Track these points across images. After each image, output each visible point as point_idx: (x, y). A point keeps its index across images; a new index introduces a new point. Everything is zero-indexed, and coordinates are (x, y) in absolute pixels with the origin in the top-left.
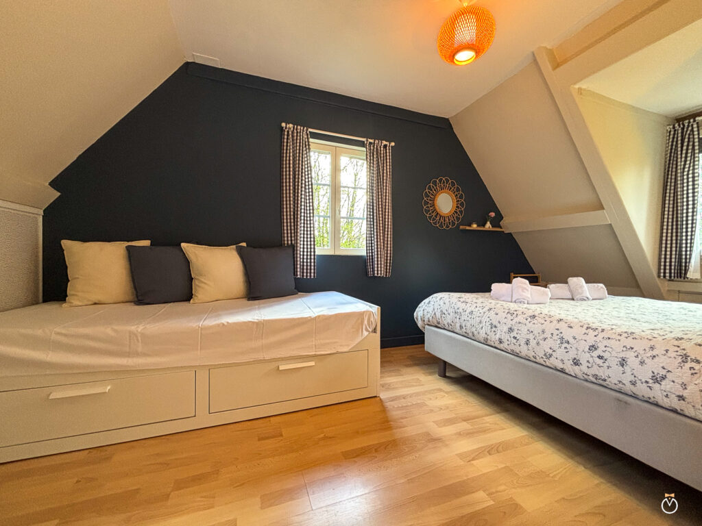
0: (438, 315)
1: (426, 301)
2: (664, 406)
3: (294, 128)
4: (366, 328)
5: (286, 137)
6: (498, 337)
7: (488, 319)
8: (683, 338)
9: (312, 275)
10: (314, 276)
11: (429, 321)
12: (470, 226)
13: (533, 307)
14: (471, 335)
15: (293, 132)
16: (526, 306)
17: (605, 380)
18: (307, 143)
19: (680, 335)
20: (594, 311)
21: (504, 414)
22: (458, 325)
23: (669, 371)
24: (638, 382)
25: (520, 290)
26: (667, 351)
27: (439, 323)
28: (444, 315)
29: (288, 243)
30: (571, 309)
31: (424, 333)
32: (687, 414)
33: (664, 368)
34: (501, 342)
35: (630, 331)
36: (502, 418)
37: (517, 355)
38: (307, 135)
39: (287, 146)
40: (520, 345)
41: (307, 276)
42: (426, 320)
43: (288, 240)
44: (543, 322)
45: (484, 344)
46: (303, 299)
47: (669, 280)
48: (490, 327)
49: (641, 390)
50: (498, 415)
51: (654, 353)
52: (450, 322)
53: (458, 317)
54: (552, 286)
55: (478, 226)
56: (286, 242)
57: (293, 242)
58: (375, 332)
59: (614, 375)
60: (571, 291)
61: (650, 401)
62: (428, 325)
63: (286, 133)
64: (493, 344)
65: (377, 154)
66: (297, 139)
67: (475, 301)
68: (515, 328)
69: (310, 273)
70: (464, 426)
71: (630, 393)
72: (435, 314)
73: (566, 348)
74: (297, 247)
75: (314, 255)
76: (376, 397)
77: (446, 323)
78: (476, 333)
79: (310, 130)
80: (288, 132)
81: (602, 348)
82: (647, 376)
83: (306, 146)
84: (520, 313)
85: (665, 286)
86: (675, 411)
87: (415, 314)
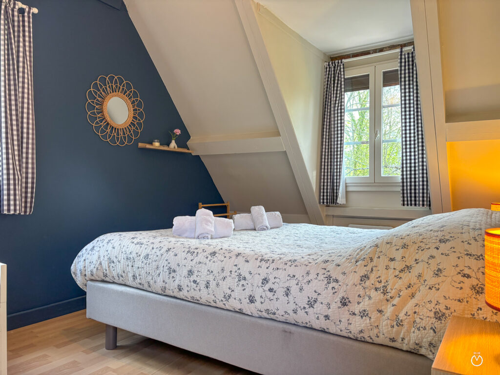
0: (105, 265)
1: (89, 246)
2: (316, 328)
6: (177, 283)
7: (166, 263)
8: (328, 261)
11: (92, 275)
12: (151, 143)
13: (215, 241)
14: (146, 286)
16: (208, 241)
17: (274, 314)
19: (327, 258)
20: (270, 240)
22: (130, 275)
23: (319, 294)
24: (299, 309)
25: (204, 224)
26: (318, 274)
27: (106, 276)
28: (112, 265)
30: (251, 241)
31: (85, 293)
32: (331, 330)
33: (316, 292)
34: (180, 290)
35: (293, 259)
37: (197, 302)
40: (200, 290)
42: (88, 273)
44: (223, 258)
45: (161, 295)
47: (327, 206)
48: (168, 273)
49: (301, 317)
51: (309, 278)
52: (120, 272)
53: (130, 265)
54: (236, 216)
55: (161, 145)
59: (282, 307)
60: (253, 220)
61: (307, 326)
62: (92, 280)
64: (172, 294)
67: (151, 240)
68: (195, 270)
71: (293, 322)
72: (101, 264)
73: (243, 285)
77: (115, 274)
78: (152, 282)
82: (303, 302)
84: (200, 251)
86: (323, 331)
87: (73, 267)
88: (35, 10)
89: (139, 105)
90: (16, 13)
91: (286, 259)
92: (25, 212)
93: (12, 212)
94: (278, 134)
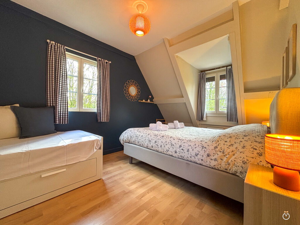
0: (129, 138)
1: (125, 132)
2: (198, 163)
3: (55, 44)
4: (96, 147)
5: (50, 48)
6: (151, 145)
7: (148, 138)
9: (66, 122)
10: (67, 123)
11: (126, 141)
12: (142, 100)
13: (163, 132)
14: (142, 145)
15: (55, 46)
16: (161, 132)
17: (183, 157)
18: (64, 54)
19: (202, 140)
20: (181, 132)
21: (153, 175)
22: (137, 141)
23: (199, 152)
24: (192, 156)
25: (159, 126)
26: (199, 145)
27: (130, 141)
28: (131, 138)
29: (50, 105)
30: (174, 132)
31: (123, 146)
32: (203, 164)
34: (152, 147)
35: (190, 139)
36: (153, 177)
37: (158, 151)
38: (64, 49)
39: (51, 53)
40: (159, 148)
41: (63, 123)
42: (124, 140)
43: (50, 104)
44: (166, 138)
45: (146, 148)
46: (59, 135)
47: (200, 121)
48: (148, 141)
49: (193, 159)
50: (151, 176)
51: (196, 146)
52: (134, 140)
53: (137, 138)
54: (169, 124)
55: (145, 101)
56: (49, 105)
57: (54, 105)
58: (100, 149)
59: (186, 155)
60: (174, 125)
61: (195, 162)
62: (125, 142)
63: (50, 46)
64: (150, 148)
65: (103, 65)
66: (57, 50)
67: (143, 131)
68: (157, 141)
69: (65, 121)
70: (139, 184)
71: (190, 160)
73: (173, 147)
74: (56, 107)
75: (67, 112)
76: (101, 179)
77: (132, 141)
78: (143, 144)
79: (66, 47)
80: (51, 45)
81: (183, 146)
82: (194, 154)
83: (63, 55)
84: (159, 135)
85: (198, 123)
86: (201, 164)
87: (120, 138)
88: (110, 62)
89: (139, 89)
90: (105, 64)
91: (187, 140)
92: (107, 121)
93: (104, 121)
94: (183, 97)
